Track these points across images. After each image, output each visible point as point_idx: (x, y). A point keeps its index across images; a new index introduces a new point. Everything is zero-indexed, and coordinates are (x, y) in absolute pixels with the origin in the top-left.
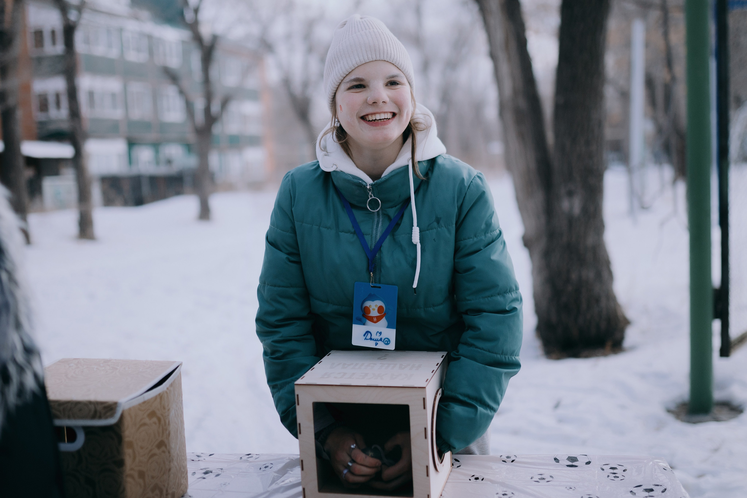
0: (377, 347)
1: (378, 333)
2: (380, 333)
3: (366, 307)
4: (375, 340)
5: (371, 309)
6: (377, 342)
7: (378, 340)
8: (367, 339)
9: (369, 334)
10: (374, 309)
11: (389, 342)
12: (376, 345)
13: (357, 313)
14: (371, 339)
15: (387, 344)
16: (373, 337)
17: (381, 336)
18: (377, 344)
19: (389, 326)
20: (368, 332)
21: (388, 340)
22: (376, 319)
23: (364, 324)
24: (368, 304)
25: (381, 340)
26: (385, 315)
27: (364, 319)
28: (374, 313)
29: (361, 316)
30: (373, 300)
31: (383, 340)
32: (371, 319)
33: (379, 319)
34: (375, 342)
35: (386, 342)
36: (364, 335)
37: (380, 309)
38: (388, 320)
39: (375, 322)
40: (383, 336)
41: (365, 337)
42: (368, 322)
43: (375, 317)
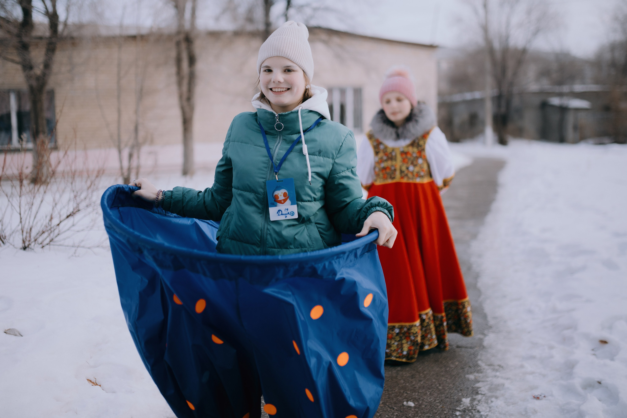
0: (287, 218)
1: (286, 210)
2: (287, 210)
3: (275, 195)
4: (285, 215)
5: (279, 196)
6: (286, 215)
7: (286, 214)
8: (279, 215)
9: (280, 212)
10: (281, 195)
11: (294, 214)
12: (286, 218)
13: (270, 200)
14: (282, 214)
15: (293, 215)
16: (283, 213)
17: (288, 211)
18: (286, 216)
19: (292, 204)
20: (279, 211)
21: (292, 213)
22: (283, 201)
23: (276, 206)
24: (276, 193)
25: (288, 213)
26: (288, 197)
27: (275, 203)
28: (281, 198)
29: (273, 201)
30: (279, 190)
31: (289, 213)
32: (280, 202)
33: (285, 201)
34: (285, 216)
35: (292, 214)
36: (277, 213)
37: (285, 195)
38: (290, 200)
39: (283, 203)
40: (289, 211)
41: (278, 214)
42: (278, 204)
43: (282, 200)
